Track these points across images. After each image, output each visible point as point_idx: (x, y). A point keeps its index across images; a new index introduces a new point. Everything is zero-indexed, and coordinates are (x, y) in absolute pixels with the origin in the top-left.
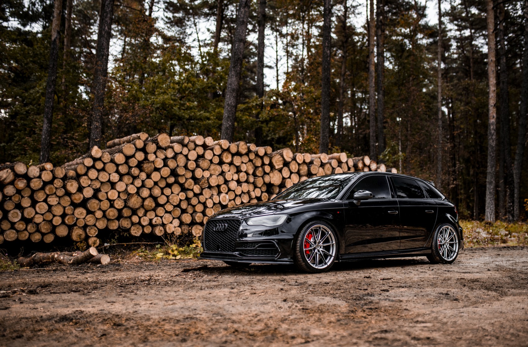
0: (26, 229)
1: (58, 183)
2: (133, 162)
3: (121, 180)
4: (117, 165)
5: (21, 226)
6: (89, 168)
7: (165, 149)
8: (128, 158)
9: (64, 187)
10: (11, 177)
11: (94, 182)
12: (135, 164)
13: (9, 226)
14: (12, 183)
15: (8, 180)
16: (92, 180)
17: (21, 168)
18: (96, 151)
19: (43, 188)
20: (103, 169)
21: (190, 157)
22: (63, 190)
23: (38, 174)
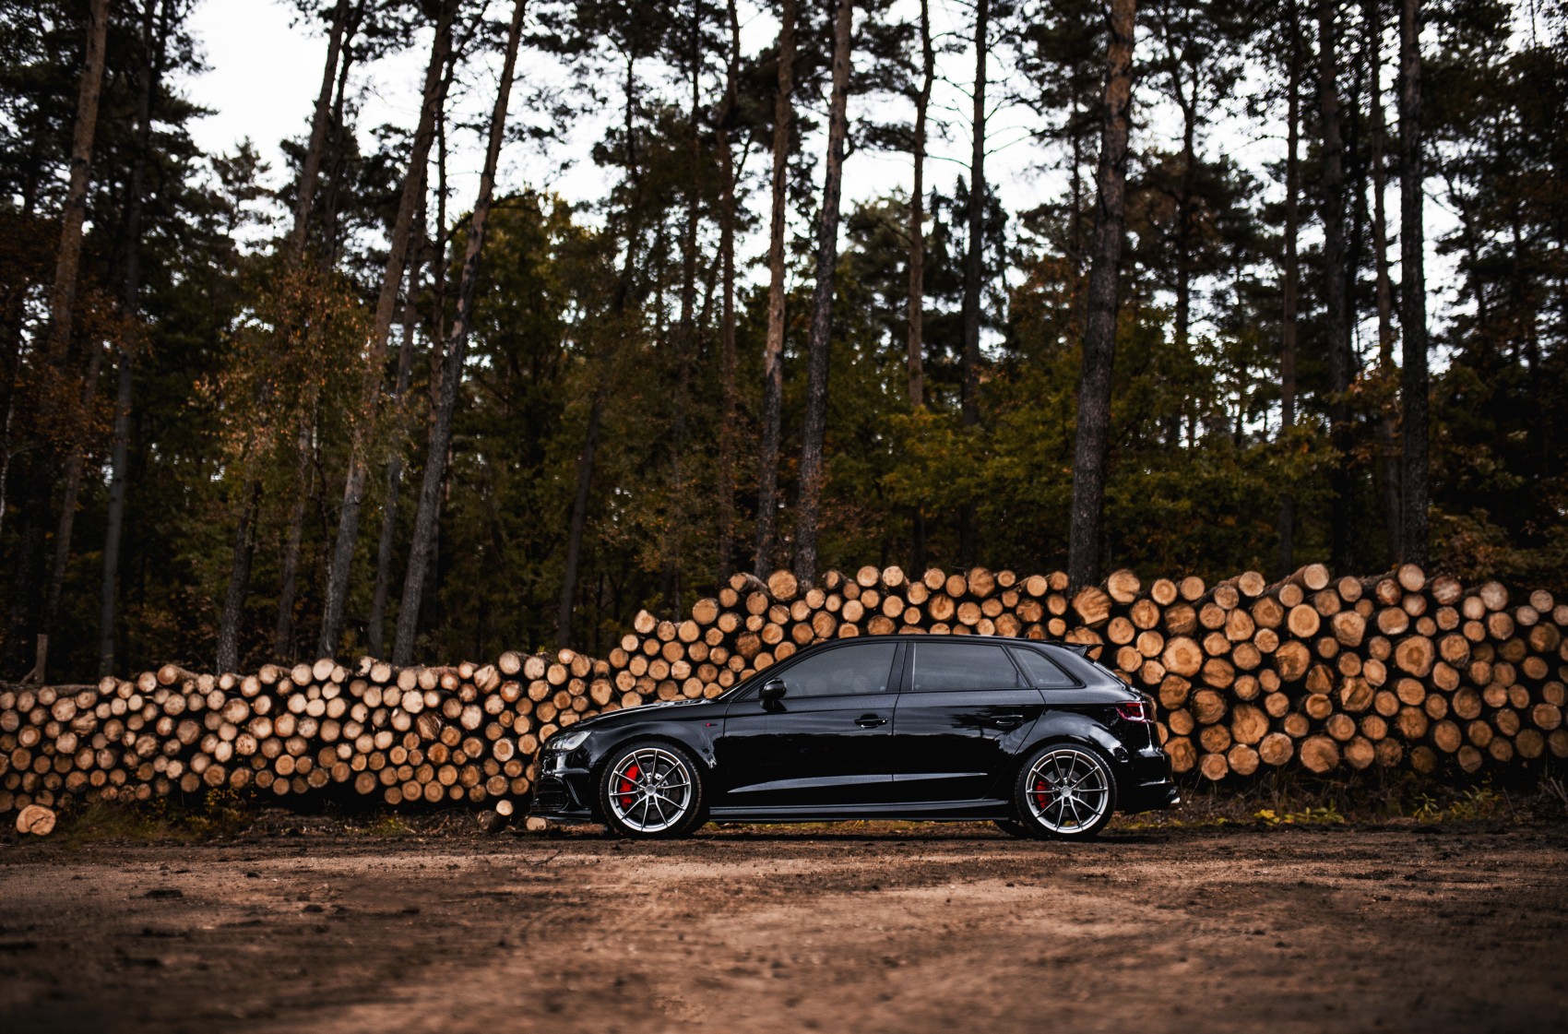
0: (523, 774)
1: (576, 687)
2: (715, 636)
3: (694, 673)
4: (686, 645)
5: (514, 769)
6: (632, 655)
7: (789, 603)
8: (704, 628)
9: (587, 693)
10: (495, 681)
11: (642, 682)
12: (718, 641)
13: (497, 768)
14: (497, 691)
15: (491, 686)
16: (638, 678)
17: (510, 663)
18: (644, 622)
19: (549, 698)
20: (660, 655)
21: (846, 615)
22: (584, 699)
23: (541, 672)
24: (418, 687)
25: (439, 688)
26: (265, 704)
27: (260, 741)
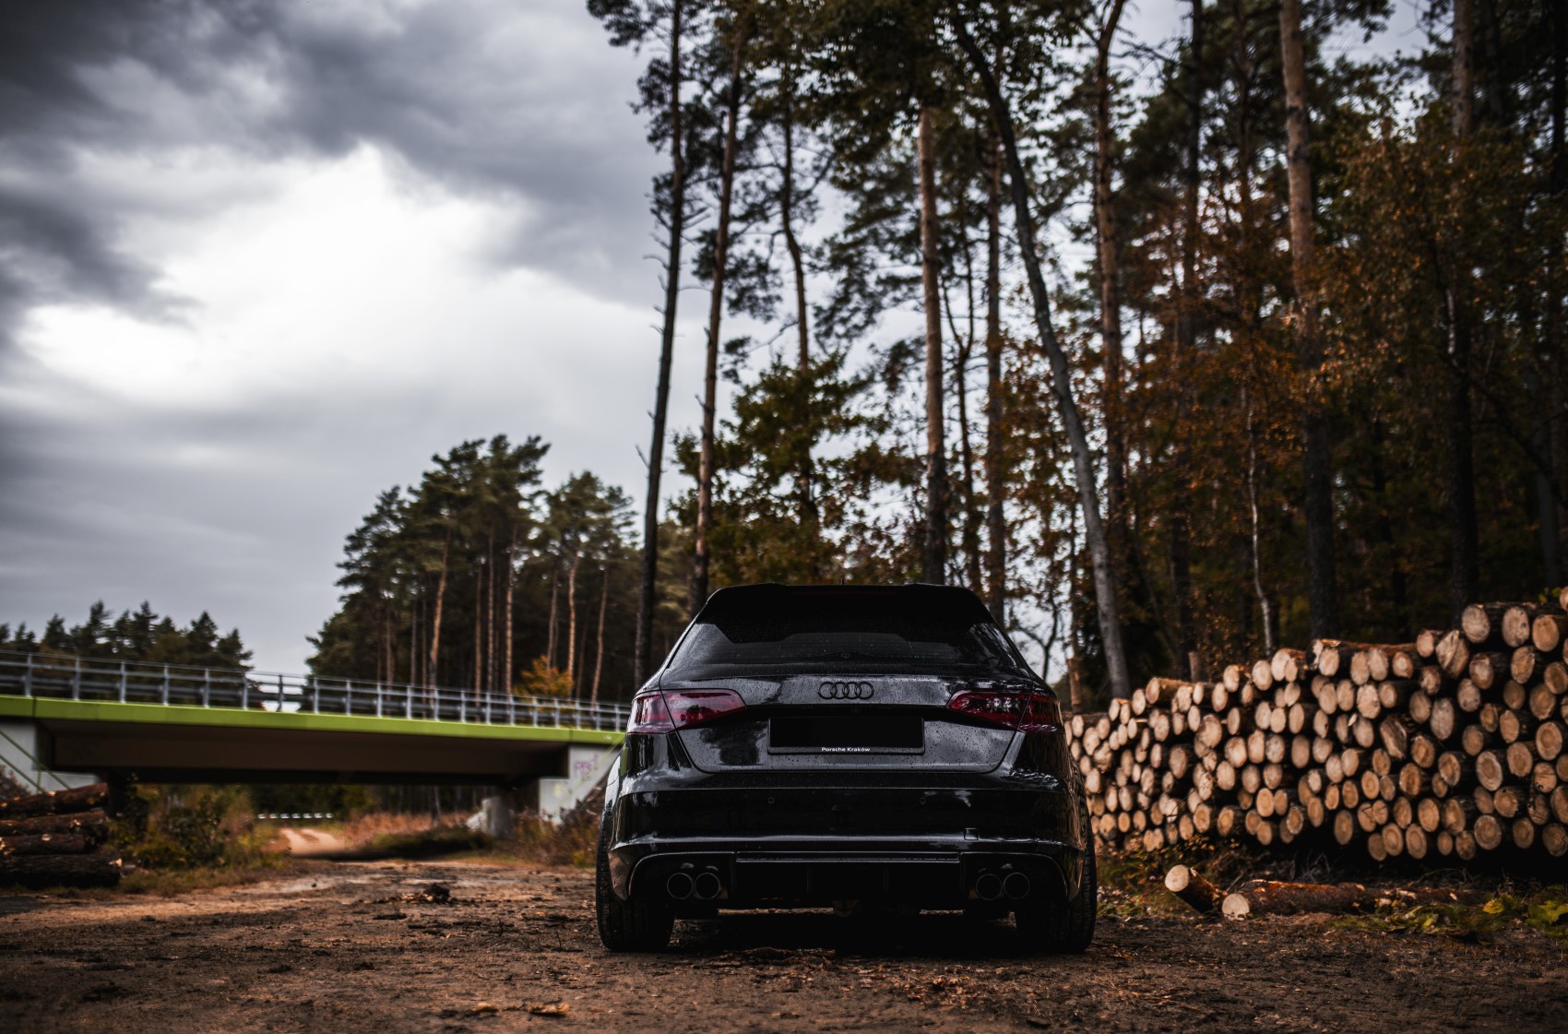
5: (1509, 804)
10: (1462, 656)
14: (1467, 672)
17: (1477, 623)
19: (1540, 677)
23: (1525, 633)
24: (1371, 680)
25: (1391, 676)
26: (1234, 719)
27: (1239, 771)
